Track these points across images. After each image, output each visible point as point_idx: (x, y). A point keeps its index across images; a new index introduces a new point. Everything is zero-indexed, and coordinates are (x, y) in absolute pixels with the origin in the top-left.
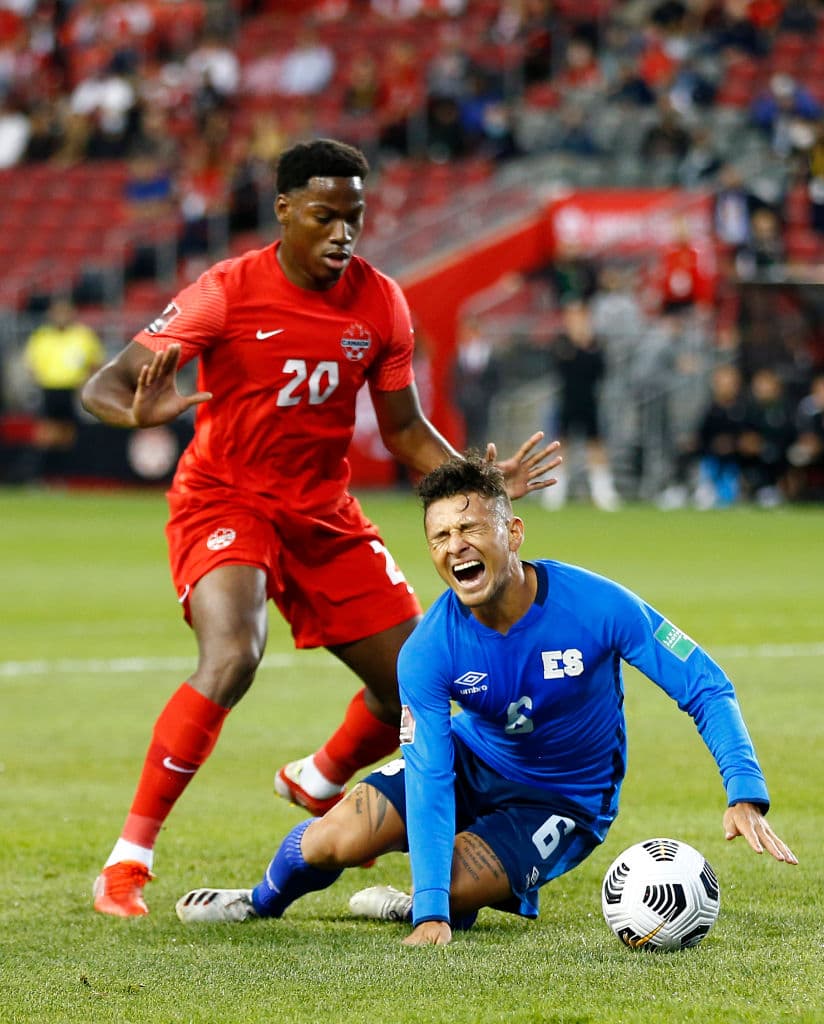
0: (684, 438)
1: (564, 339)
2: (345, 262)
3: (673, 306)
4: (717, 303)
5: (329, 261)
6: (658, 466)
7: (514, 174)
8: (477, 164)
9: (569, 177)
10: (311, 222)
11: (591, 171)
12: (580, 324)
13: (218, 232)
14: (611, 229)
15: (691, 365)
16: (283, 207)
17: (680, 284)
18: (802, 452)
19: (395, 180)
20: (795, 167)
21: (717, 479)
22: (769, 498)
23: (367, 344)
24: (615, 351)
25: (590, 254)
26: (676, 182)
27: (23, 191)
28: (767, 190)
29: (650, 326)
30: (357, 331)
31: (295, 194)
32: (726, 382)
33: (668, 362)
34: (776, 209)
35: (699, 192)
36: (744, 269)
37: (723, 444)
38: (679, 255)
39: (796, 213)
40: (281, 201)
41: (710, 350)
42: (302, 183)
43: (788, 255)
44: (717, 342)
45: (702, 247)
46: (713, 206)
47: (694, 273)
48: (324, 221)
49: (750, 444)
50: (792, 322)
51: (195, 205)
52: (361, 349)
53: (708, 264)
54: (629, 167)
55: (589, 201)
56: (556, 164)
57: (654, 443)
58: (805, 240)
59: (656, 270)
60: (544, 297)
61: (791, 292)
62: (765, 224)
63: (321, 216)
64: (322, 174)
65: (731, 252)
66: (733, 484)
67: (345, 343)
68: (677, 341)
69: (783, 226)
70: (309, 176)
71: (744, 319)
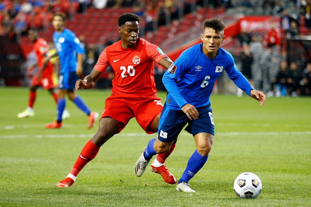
0: (273, 79)
1: (243, 53)
2: (135, 41)
3: (270, 45)
4: (282, 45)
5: (131, 41)
6: (266, 86)
7: (230, 11)
8: (221, 9)
9: (244, 13)
10: (126, 32)
11: (250, 11)
12: (247, 50)
13: (155, 25)
14: (255, 26)
15: (275, 60)
16: (120, 29)
17: (272, 40)
18: (303, 82)
19: (200, 13)
20: (302, 10)
21: (281, 90)
22: (294, 94)
23: (139, 60)
24: (256, 57)
25: (249, 32)
26: (271, 14)
27: (106, 15)
28: (295, 16)
29: (264, 50)
30: (136, 57)
31: (122, 26)
32: (284, 65)
33: (269, 59)
34: (296, 21)
35: (277, 16)
36: (289, 36)
37: (283, 81)
38: (272, 32)
39: (302, 22)
40: (119, 28)
41: (280, 56)
42: (124, 23)
43: (299, 33)
44: (281, 55)
45: (278, 30)
46: (281, 20)
47: (276, 37)
48: (130, 32)
49: (290, 81)
50: (301, 50)
51: (149, 19)
52: (138, 61)
53: (279, 35)
54: (260, 10)
55: (249, 19)
56: (241, 9)
57: (265, 80)
58: (304, 29)
59: (266, 36)
60: (238, 43)
61: (300, 42)
62: (294, 25)
63: (129, 31)
64: (128, 21)
65: (285, 32)
66: (285, 90)
67: (133, 61)
68: (272, 54)
69: (298, 25)
70: (125, 22)
71: (288, 49)
